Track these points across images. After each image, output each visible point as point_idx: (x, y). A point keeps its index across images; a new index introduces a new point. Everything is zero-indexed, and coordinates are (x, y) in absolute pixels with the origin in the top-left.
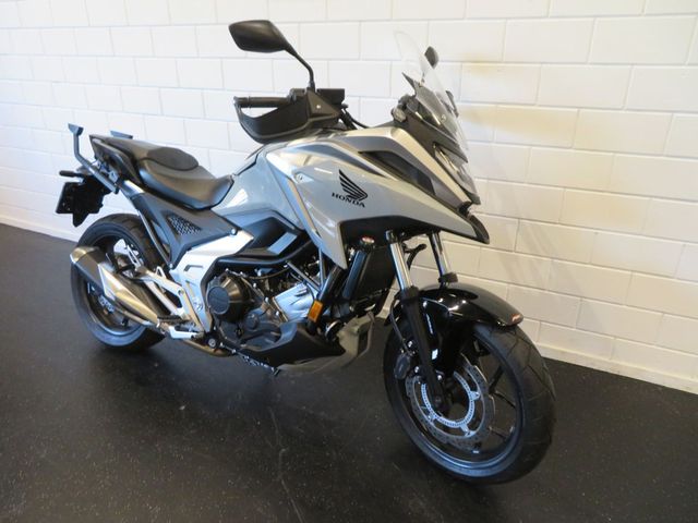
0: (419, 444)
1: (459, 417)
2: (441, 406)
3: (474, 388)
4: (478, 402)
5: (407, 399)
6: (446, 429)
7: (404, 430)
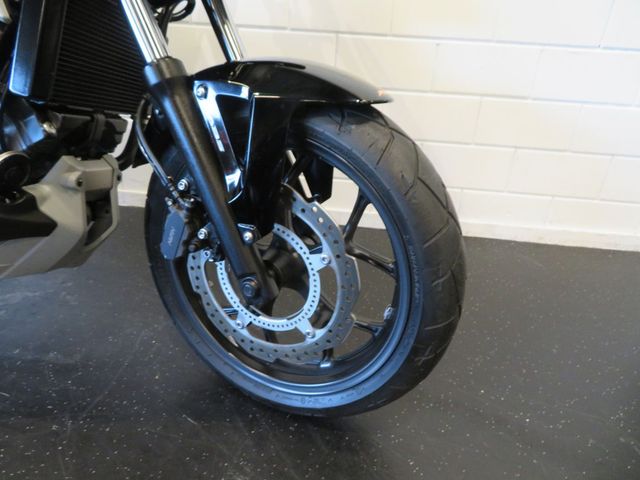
0: (226, 372)
1: (292, 310)
2: (257, 293)
3: (315, 248)
4: (326, 273)
5: (195, 298)
6: (270, 335)
7: (198, 354)
